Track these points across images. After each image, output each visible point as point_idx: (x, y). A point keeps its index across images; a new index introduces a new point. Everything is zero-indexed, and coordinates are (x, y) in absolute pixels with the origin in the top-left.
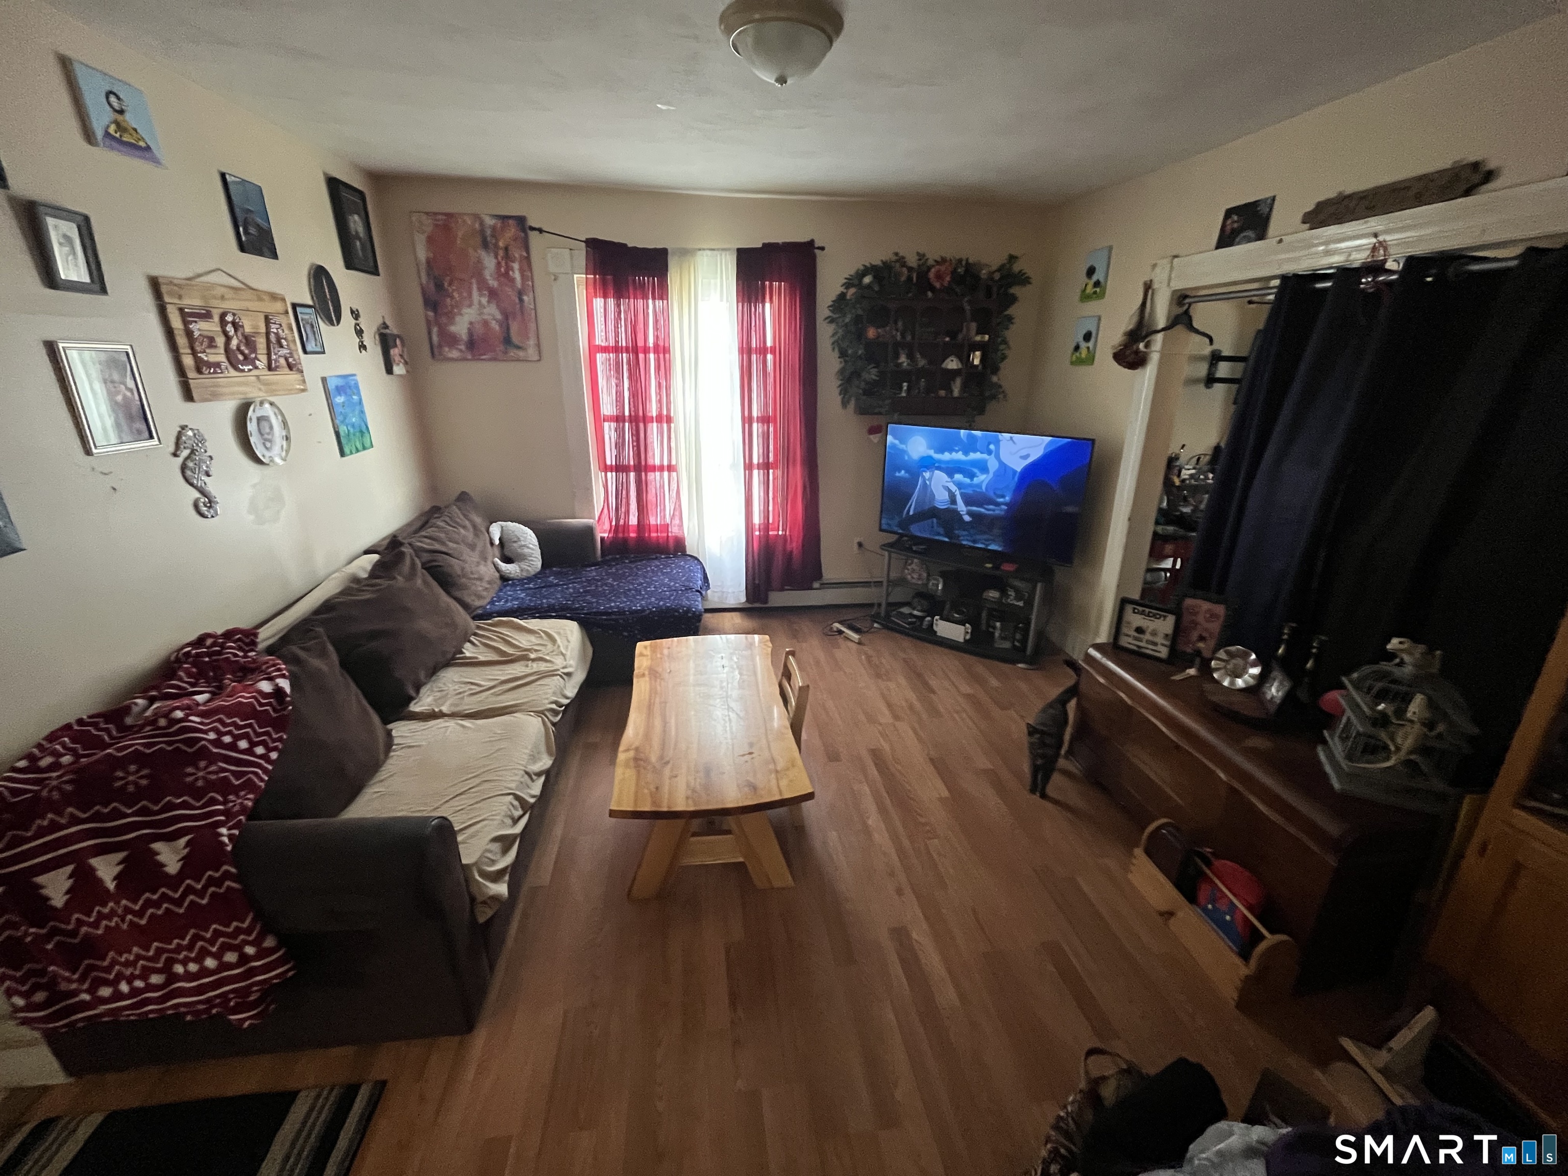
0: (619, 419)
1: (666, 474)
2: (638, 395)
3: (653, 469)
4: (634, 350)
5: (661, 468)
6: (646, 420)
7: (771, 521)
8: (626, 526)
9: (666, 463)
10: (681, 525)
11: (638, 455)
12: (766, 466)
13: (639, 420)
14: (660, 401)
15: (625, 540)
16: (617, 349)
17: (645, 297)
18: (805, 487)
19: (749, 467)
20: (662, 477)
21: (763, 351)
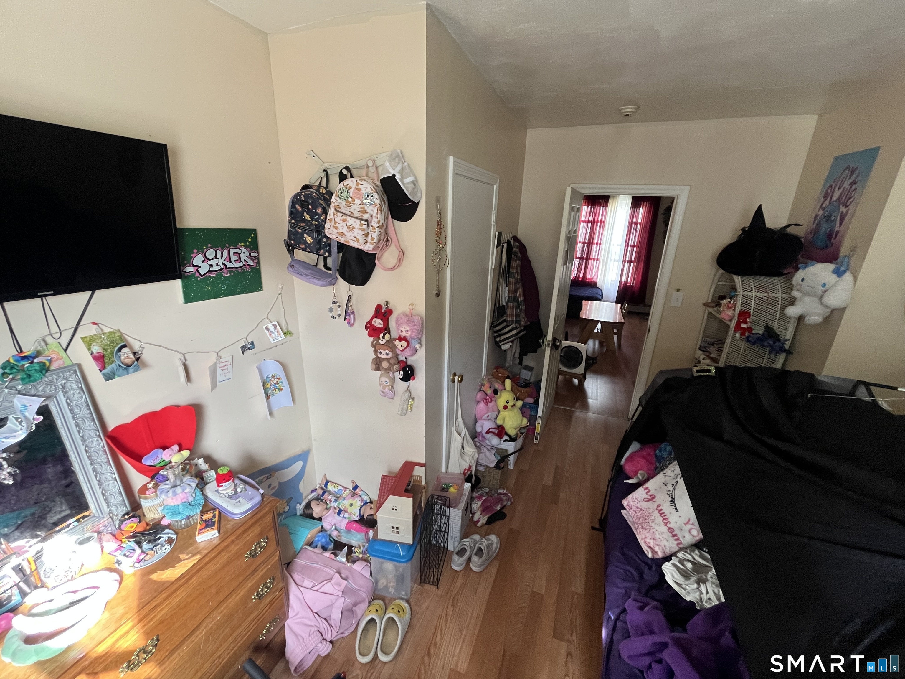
0: (584, 243)
1: (596, 261)
2: (591, 235)
3: (592, 259)
4: (594, 222)
5: (594, 259)
6: (592, 243)
7: (629, 281)
8: (579, 277)
9: (596, 258)
10: (597, 279)
11: (587, 254)
12: (630, 261)
13: (590, 243)
14: (598, 238)
15: (578, 280)
16: (588, 221)
17: (600, 206)
18: (643, 269)
19: (624, 261)
20: (594, 262)
21: (636, 224)
